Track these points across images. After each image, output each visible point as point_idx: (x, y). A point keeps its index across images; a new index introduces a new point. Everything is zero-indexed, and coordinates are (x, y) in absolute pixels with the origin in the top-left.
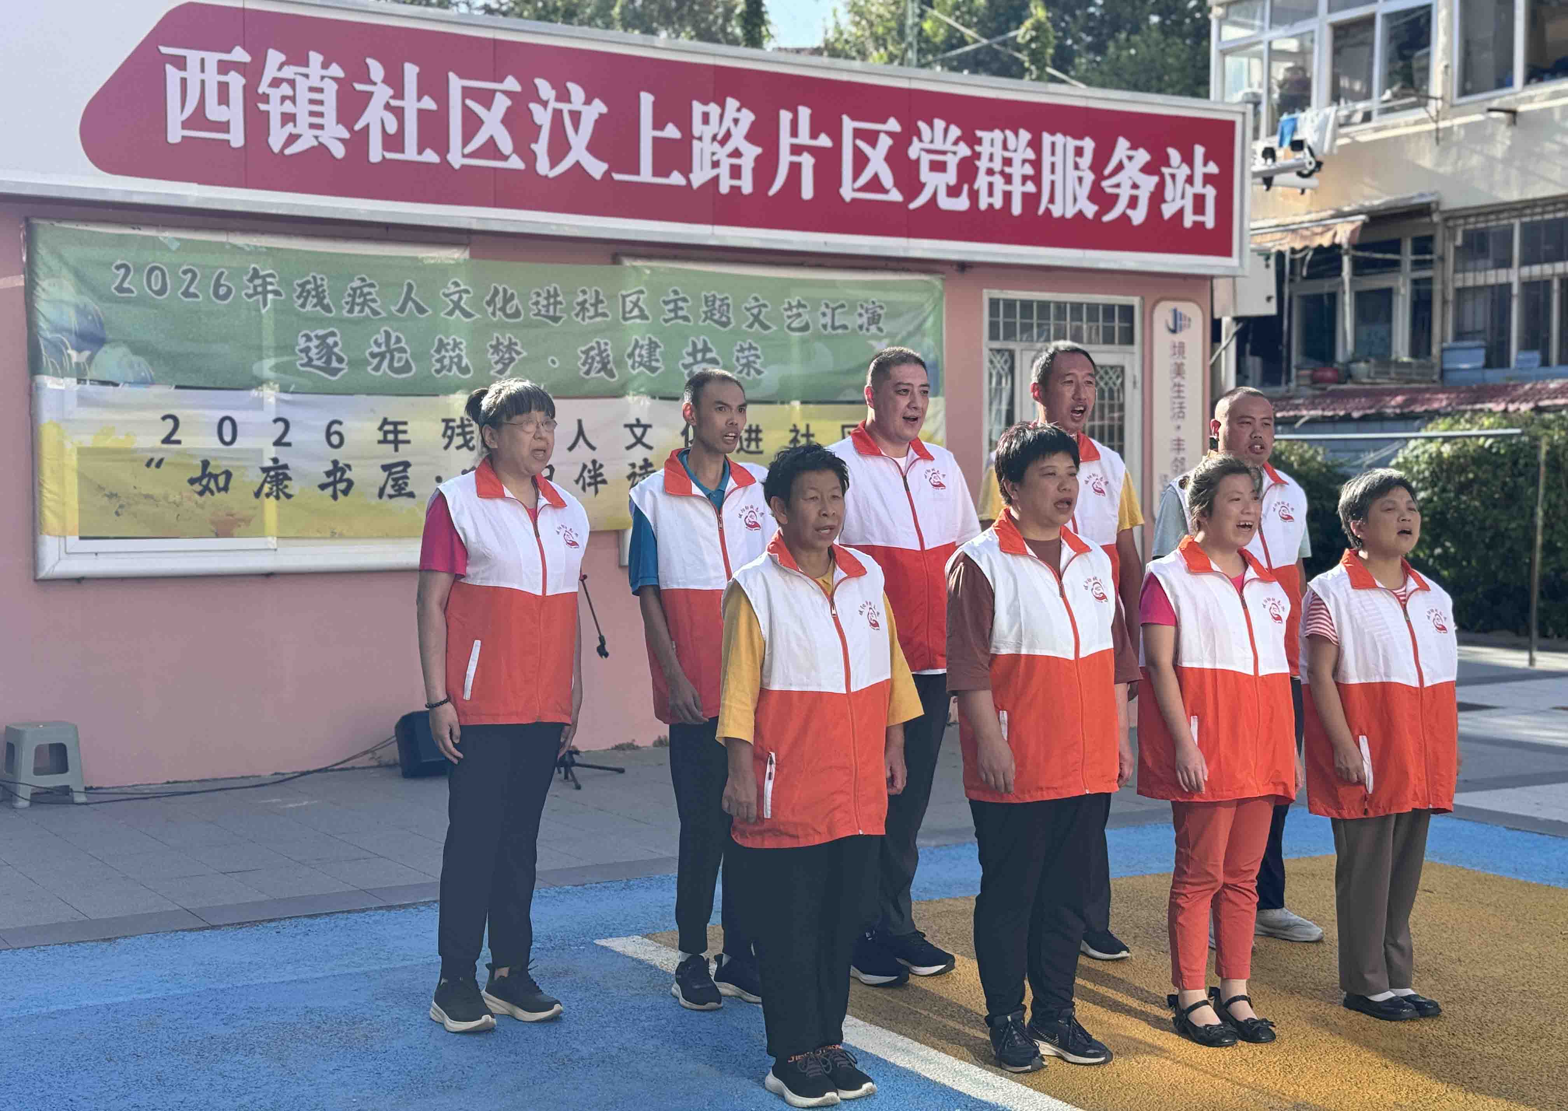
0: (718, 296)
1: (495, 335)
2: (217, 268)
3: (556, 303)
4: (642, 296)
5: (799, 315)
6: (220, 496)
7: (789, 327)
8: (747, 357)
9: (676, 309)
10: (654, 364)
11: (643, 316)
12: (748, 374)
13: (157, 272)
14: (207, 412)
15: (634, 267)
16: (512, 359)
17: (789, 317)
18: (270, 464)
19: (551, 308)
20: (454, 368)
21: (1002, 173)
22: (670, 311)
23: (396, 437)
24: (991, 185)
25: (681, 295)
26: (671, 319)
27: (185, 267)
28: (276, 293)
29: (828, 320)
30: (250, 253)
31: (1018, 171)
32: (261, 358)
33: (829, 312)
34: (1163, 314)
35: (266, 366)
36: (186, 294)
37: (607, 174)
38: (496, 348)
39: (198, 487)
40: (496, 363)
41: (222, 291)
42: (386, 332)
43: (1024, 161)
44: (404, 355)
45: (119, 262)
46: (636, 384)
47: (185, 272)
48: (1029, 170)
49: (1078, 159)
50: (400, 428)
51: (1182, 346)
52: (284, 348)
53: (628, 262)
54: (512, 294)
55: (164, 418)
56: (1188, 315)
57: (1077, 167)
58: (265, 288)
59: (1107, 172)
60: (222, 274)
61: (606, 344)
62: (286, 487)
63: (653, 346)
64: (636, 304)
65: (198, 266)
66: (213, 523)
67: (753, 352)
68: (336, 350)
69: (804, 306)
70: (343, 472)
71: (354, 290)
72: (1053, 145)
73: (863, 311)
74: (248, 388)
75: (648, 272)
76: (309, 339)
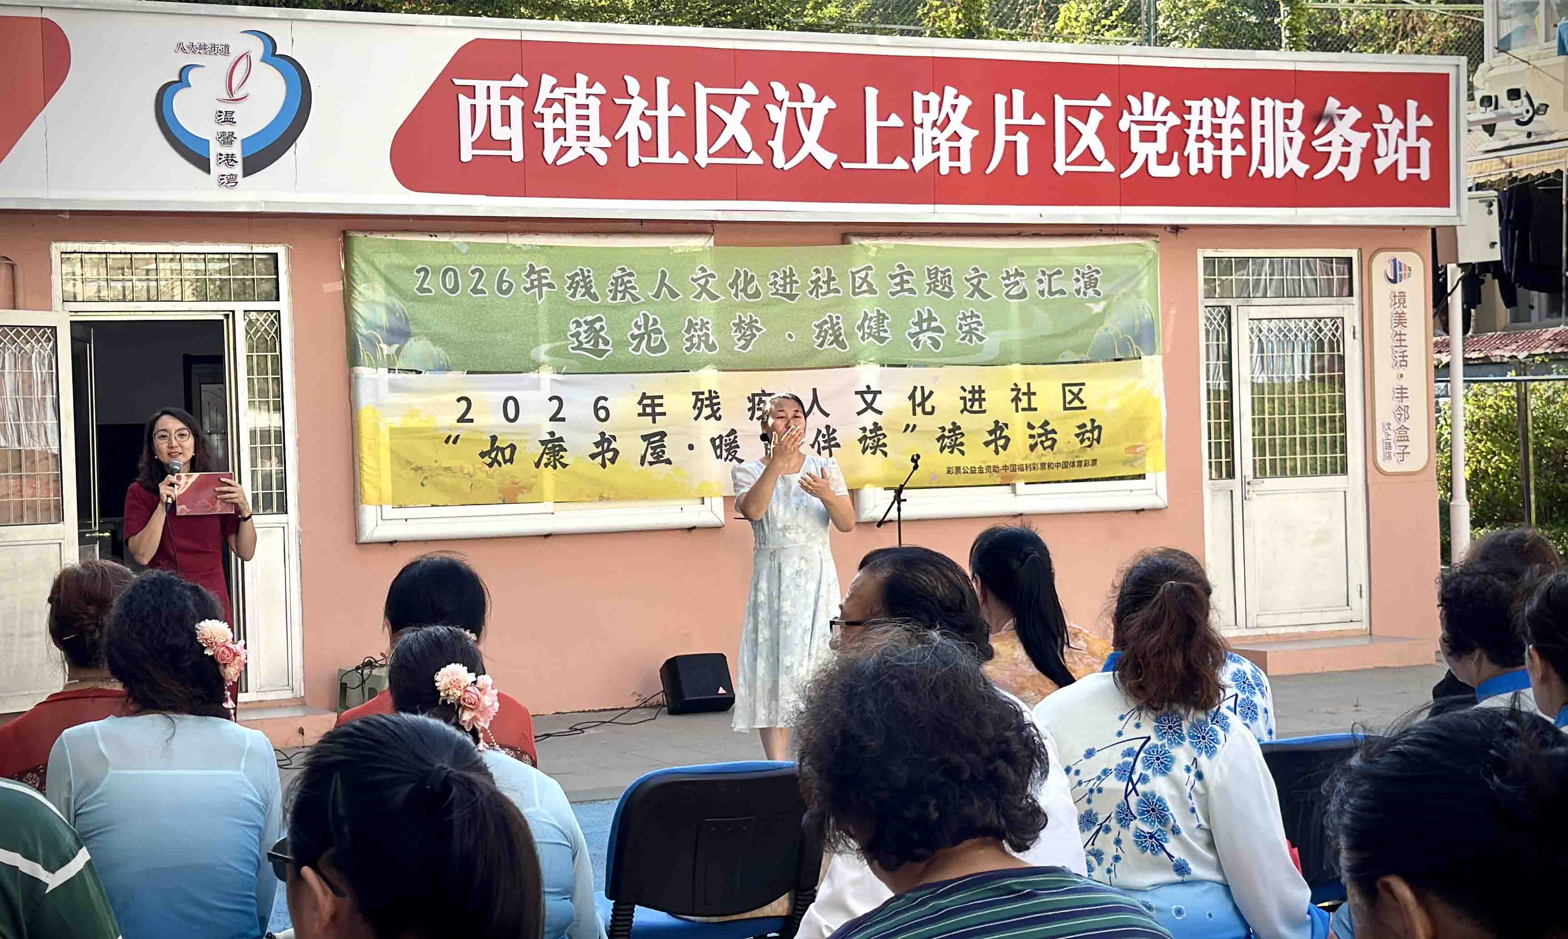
0: (940, 269)
1: (738, 314)
2: (501, 266)
3: (793, 282)
4: (869, 272)
5: (1017, 283)
6: (506, 467)
7: (1007, 294)
8: (969, 324)
9: (903, 282)
10: (882, 334)
11: (871, 291)
12: (971, 340)
13: (451, 273)
14: (496, 393)
15: (861, 245)
16: (754, 336)
17: (1007, 286)
18: (548, 437)
19: (788, 286)
20: (702, 345)
21: (1212, 138)
22: (896, 284)
23: (653, 410)
24: (1201, 151)
25: (906, 270)
26: (898, 292)
27: (473, 268)
28: (551, 286)
29: (1045, 286)
30: (526, 252)
31: (1226, 136)
32: (537, 345)
33: (1045, 279)
34: (1382, 264)
35: (542, 352)
36: (475, 290)
37: (837, 164)
38: (738, 326)
39: (488, 460)
40: (739, 340)
41: (505, 286)
42: (644, 314)
43: (1233, 126)
44: (659, 336)
45: (420, 266)
46: (866, 353)
47: (473, 272)
48: (1238, 134)
49: (1287, 121)
50: (657, 401)
51: (1402, 294)
52: (557, 333)
53: (856, 241)
54: (752, 276)
55: (459, 400)
56: (1408, 265)
57: (1286, 128)
58: (540, 282)
59: (1317, 132)
60: (504, 270)
61: (838, 318)
62: (562, 457)
63: (881, 317)
64: (865, 280)
65: (483, 266)
66: (500, 491)
67: (975, 319)
68: (602, 333)
69: (1022, 275)
70: (610, 443)
71: (616, 279)
72: (1262, 107)
73: (1079, 277)
74: (528, 371)
75: (875, 249)
76: (579, 324)
